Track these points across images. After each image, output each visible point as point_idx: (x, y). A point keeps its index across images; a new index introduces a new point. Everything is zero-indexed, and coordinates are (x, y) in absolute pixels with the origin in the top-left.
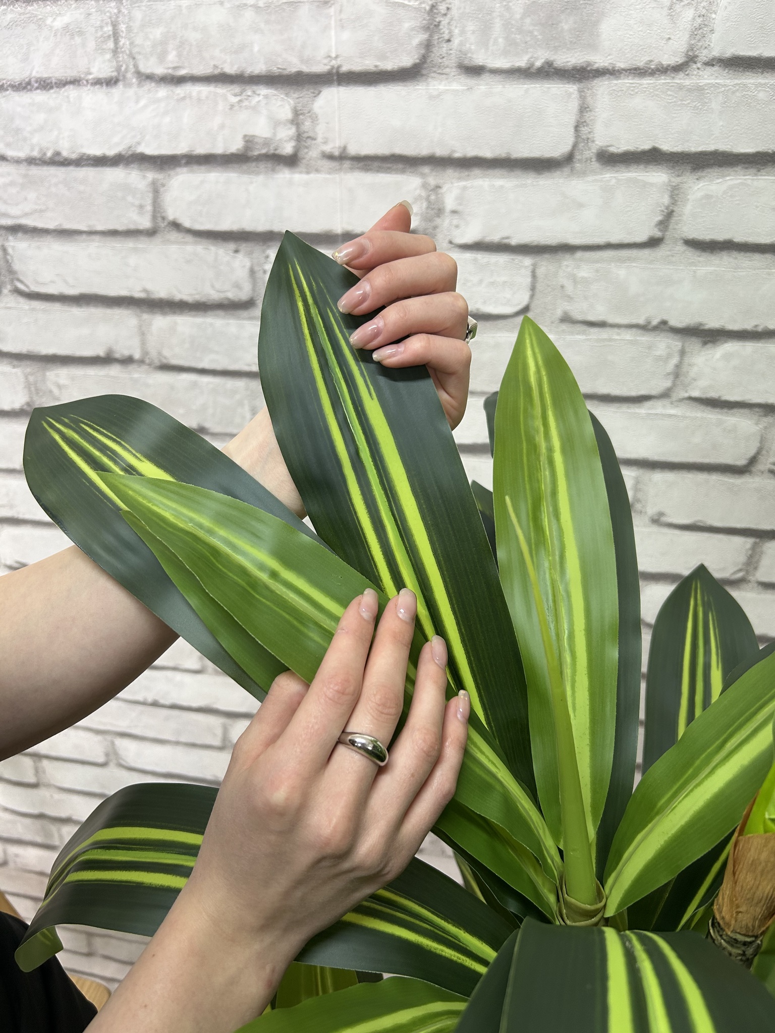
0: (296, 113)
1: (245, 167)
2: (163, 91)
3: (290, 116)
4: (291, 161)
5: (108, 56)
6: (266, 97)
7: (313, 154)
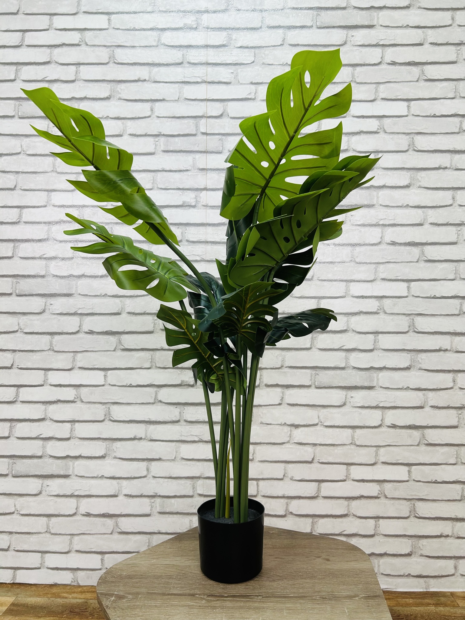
0: (196, 196)
1: (182, 208)
2: (164, 191)
3: (194, 197)
4: (194, 207)
5: (151, 184)
6: (189, 193)
7: (200, 205)
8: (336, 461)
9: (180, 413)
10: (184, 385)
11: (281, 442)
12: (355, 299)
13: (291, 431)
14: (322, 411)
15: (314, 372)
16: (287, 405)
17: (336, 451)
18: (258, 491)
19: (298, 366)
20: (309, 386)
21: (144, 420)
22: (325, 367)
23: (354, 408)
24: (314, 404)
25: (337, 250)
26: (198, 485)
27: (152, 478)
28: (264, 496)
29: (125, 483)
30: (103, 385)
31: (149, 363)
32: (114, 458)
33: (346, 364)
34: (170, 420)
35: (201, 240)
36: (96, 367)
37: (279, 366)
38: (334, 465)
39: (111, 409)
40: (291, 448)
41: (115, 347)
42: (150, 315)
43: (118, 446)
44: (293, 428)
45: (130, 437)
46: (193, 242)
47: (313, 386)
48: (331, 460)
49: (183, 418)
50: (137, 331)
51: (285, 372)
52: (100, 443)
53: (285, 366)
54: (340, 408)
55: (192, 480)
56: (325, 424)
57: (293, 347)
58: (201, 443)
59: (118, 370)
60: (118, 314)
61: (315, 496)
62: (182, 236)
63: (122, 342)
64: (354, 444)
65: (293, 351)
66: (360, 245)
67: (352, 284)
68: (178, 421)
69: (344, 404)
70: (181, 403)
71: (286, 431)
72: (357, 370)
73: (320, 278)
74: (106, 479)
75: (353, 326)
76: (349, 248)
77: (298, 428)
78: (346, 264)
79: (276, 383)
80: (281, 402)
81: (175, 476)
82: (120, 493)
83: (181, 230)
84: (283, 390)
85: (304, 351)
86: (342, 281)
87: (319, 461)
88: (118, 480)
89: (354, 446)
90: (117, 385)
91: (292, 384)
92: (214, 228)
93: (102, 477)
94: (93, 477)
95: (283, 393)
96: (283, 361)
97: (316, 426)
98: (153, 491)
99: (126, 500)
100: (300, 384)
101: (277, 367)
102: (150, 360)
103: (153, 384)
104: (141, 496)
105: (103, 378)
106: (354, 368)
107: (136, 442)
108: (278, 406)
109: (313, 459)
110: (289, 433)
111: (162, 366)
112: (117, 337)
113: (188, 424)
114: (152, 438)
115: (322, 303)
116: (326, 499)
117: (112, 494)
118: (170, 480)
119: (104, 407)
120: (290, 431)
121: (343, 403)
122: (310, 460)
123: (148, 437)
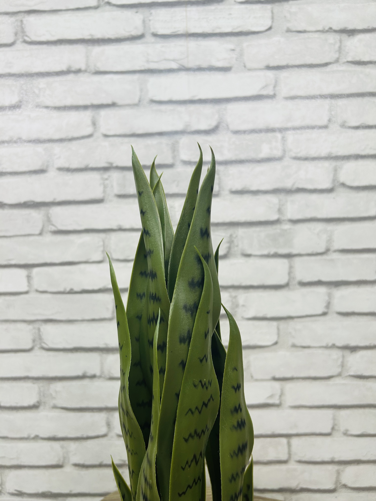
11: (327, 375)
13: (343, 357)
16: (337, 315)
18: (290, 454)
21: (97, 346)
27: (115, 438)
28: (300, 462)
29: (73, 446)
30: (27, 293)
31: (100, 253)
32: (53, 408)
35: (179, 33)
36: (13, 262)
37: (322, 250)
39: (42, 330)
40: (343, 384)
41: (40, 228)
42: (95, 172)
43: (57, 389)
44: (347, 353)
45: (77, 375)
46: (165, 37)
50: (76, 200)
51: (332, 260)
52: (28, 385)
53: (333, 249)
59: (50, 267)
60: (42, 171)
62: (144, 27)
63: (51, 219)
65: (346, 223)
71: (335, 357)
74: (42, 441)
77: (355, 351)
79: (317, 280)
80: (325, 310)
82: (66, 461)
83: (141, 17)
84: (329, 291)
88: (62, 443)
90: (48, 290)
91: (344, 279)
93: (36, 438)
94: (21, 439)
95: (330, 295)
96: (330, 240)
98: (119, 458)
99: (76, 472)
100: (358, 279)
101: (319, 251)
102: (102, 249)
104: (101, 465)
105: (25, 280)
107: (86, 382)
108: (321, 318)
110: (340, 360)
111: (122, 257)
112: (43, 211)
114: (111, 375)
117: (54, 463)
119: (31, 327)
120: (341, 357)
123: (106, 372)
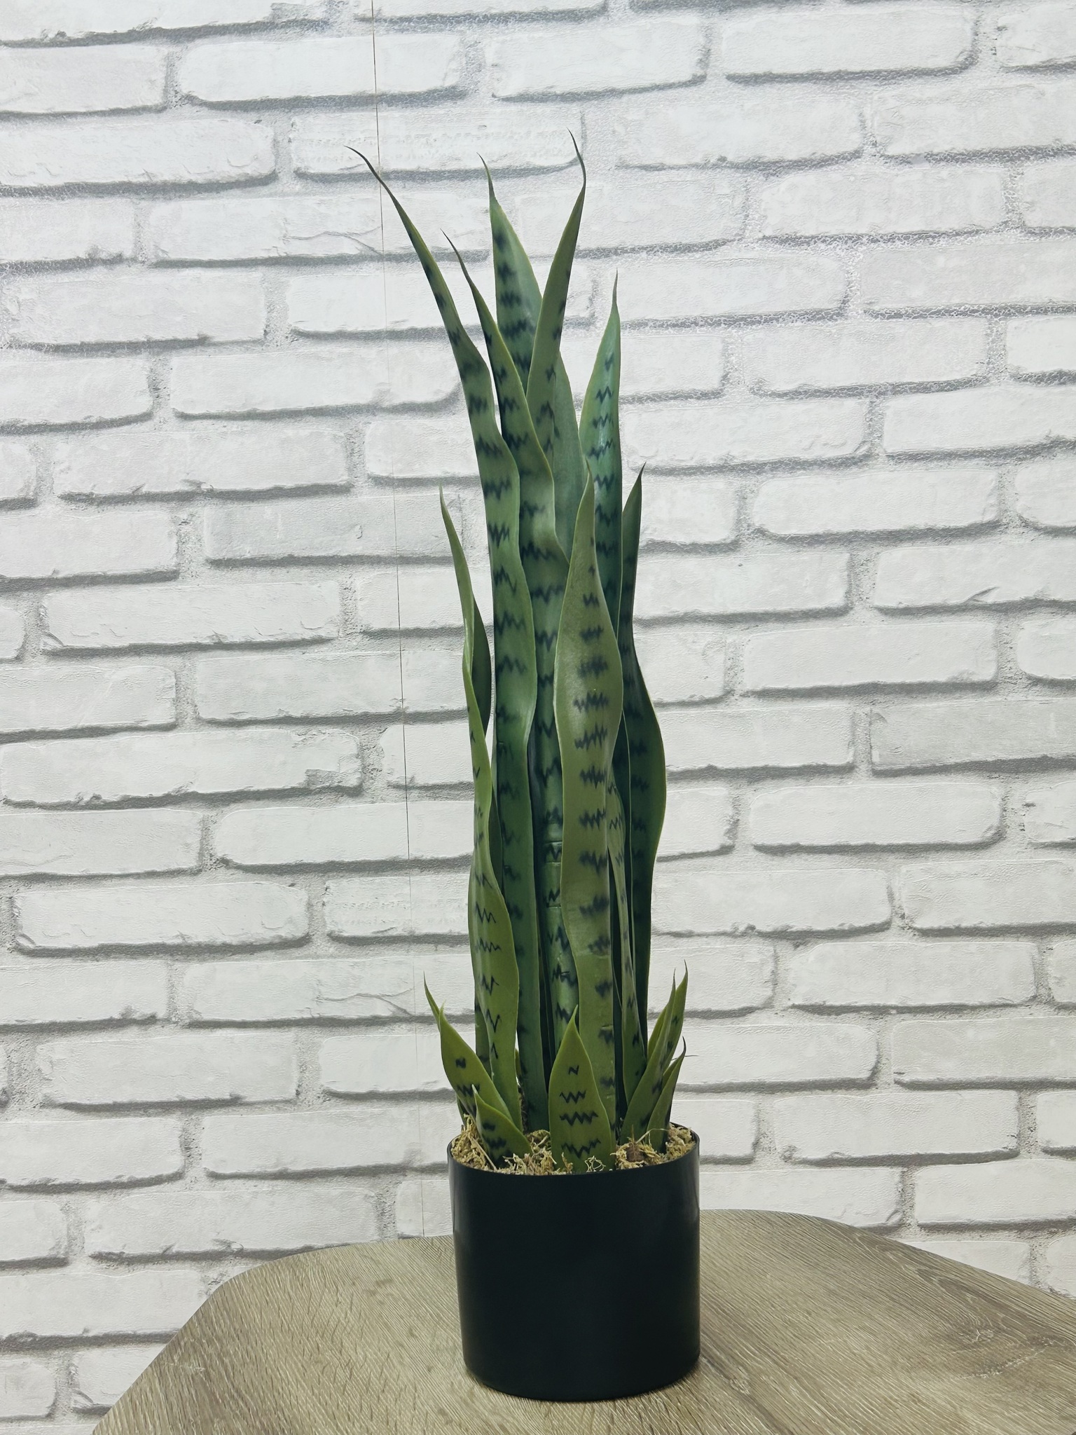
1: (271, 34)
4: (322, 25)
7: (346, 16)
8: (973, 1075)
9: (310, 906)
10: (322, 791)
11: (736, 1007)
12: (1029, 389)
13: (776, 958)
14: (904, 869)
15: (862, 709)
16: (757, 853)
17: (970, 1033)
19: (793, 685)
20: (846, 770)
21: (160, 941)
22: (910, 685)
23: (1040, 851)
24: (870, 841)
25: (943, 180)
26: (398, 1199)
27: (206, 1182)
29: (93, 1205)
31: (168, 705)
32: (43, 1106)
33: (999, 668)
34: (267, 936)
37: (714, 692)
38: (967, 1094)
40: (778, 1028)
41: (18, 645)
42: (157, 505)
43: (56, 1057)
44: (784, 948)
45: (107, 1017)
46: (325, 179)
47: (863, 767)
48: (951, 1070)
49: (325, 925)
50: (110, 573)
51: (741, 716)
53: (739, 689)
54: (982, 853)
55: (371, 1181)
56: (918, 925)
57: (769, 608)
58: (404, 1026)
59: (40, 742)
60: (25, 503)
61: (890, 1223)
62: (277, 155)
63: (46, 621)
64: (1044, 998)
65: (771, 625)
66: (1040, 153)
67: (1014, 323)
68: (302, 942)
69: (999, 837)
70: (309, 864)
71: (756, 959)
72: (1046, 690)
73: (876, 308)
74: (12, 1195)
75: (1021, 506)
76: (994, 172)
77: (805, 944)
78: (982, 239)
79: (704, 765)
80: (729, 842)
81: (300, 1167)
82: (76, 1249)
83: (270, 132)
84: (735, 793)
85: (820, 623)
86: (970, 313)
87: (898, 1077)
88: (65, 1198)
89: (1047, 1008)
90: (38, 801)
91: (772, 763)
92: (410, 113)
95: (736, 804)
96: (731, 669)
97: (881, 935)
98: (214, 1236)
99: (100, 1275)
100: (807, 763)
101: (707, 697)
102: (172, 694)
103: (190, 791)
104: (166, 1257)
106: (1036, 682)
107: (131, 1035)
108: (719, 860)
109: (875, 1071)
110: (769, 967)
111: (222, 716)
112: (26, 600)
113: (347, 950)
114: (196, 1016)
115: (889, 412)
116: (935, 1236)
117: (44, 1253)
118: (281, 1184)
120: (771, 960)
121: (993, 832)
122: (865, 1075)
123: (183, 1010)
